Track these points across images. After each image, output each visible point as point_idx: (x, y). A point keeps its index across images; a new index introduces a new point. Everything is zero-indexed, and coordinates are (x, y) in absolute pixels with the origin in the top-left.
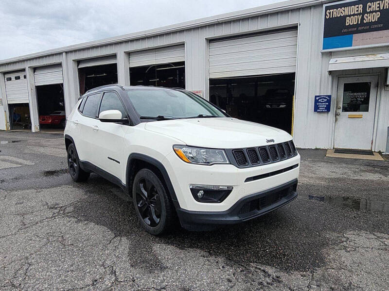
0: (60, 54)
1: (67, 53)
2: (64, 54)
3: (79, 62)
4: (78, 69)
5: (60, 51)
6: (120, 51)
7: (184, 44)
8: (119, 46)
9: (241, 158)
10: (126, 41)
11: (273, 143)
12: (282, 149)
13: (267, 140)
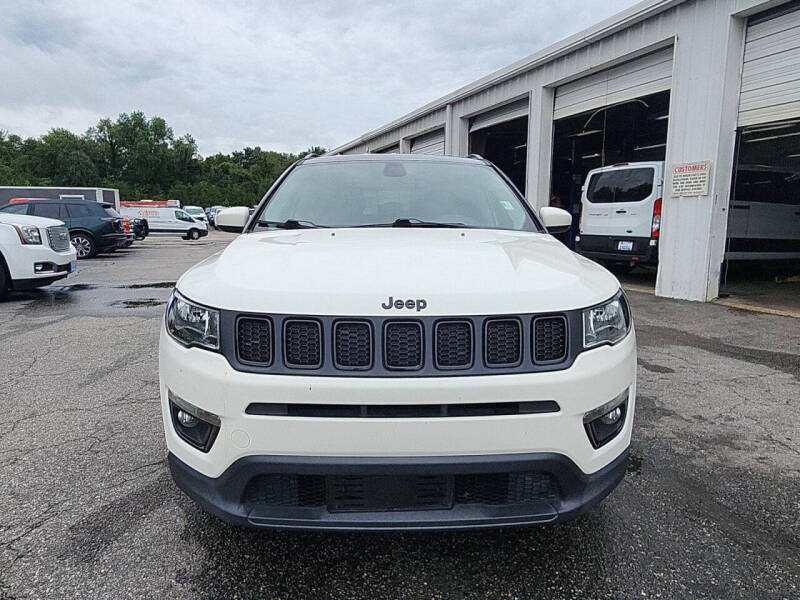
0: (443, 108)
1: (453, 104)
2: (448, 107)
3: (471, 120)
4: (470, 134)
5: (442, 102)
6: (535, 87)
7: (673, 45)
8: (535, 76)
9: (257, 342)
10: (548, 63)
11: (413, 313)
12: (462, 337)
13: (391, 299)
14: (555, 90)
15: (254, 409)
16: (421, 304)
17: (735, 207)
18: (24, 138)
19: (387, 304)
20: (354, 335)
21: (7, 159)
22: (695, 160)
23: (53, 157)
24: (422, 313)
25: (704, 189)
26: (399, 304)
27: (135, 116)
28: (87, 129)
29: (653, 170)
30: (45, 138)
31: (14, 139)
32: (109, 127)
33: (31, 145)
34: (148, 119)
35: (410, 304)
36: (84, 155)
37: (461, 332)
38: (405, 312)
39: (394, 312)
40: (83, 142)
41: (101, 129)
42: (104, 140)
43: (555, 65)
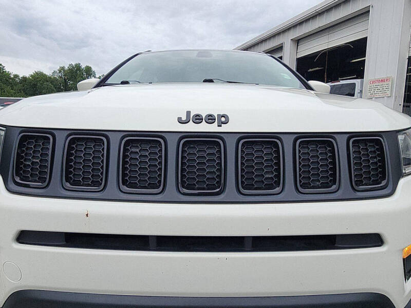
6: (287, 40)
7: (369, 11)
8: (286, 34)
9: (38, 161)
10: (294, 26)
11: (213, 128)
12: (269, 157)
13: (188, 113)
14: (298, 41)
15: (25, 237)
16: (224, 119)
17: (406, 106)
18: (21, 76)
19: (184, 118)
20: (144, 153)
21: (12, 86)
22: (383, 76)
23: (35, 85)
24: (224, 128)
25: (389, 93)
26: (198, 119)
27: (76, 65)
28: (53, 71)
29: (355, 84)
30: (32, 76)
31: (16, 76)
32: (64, 71)
33: (24, 79)
34: (83, 66)
35: (210, 119)
36: (50, 84)
37: (269, 151)
38: (204, 127)
39: (191, 127)
40: (50, 78)
41: (60, 72)
42: (61, 77)
43: (298, 27)
